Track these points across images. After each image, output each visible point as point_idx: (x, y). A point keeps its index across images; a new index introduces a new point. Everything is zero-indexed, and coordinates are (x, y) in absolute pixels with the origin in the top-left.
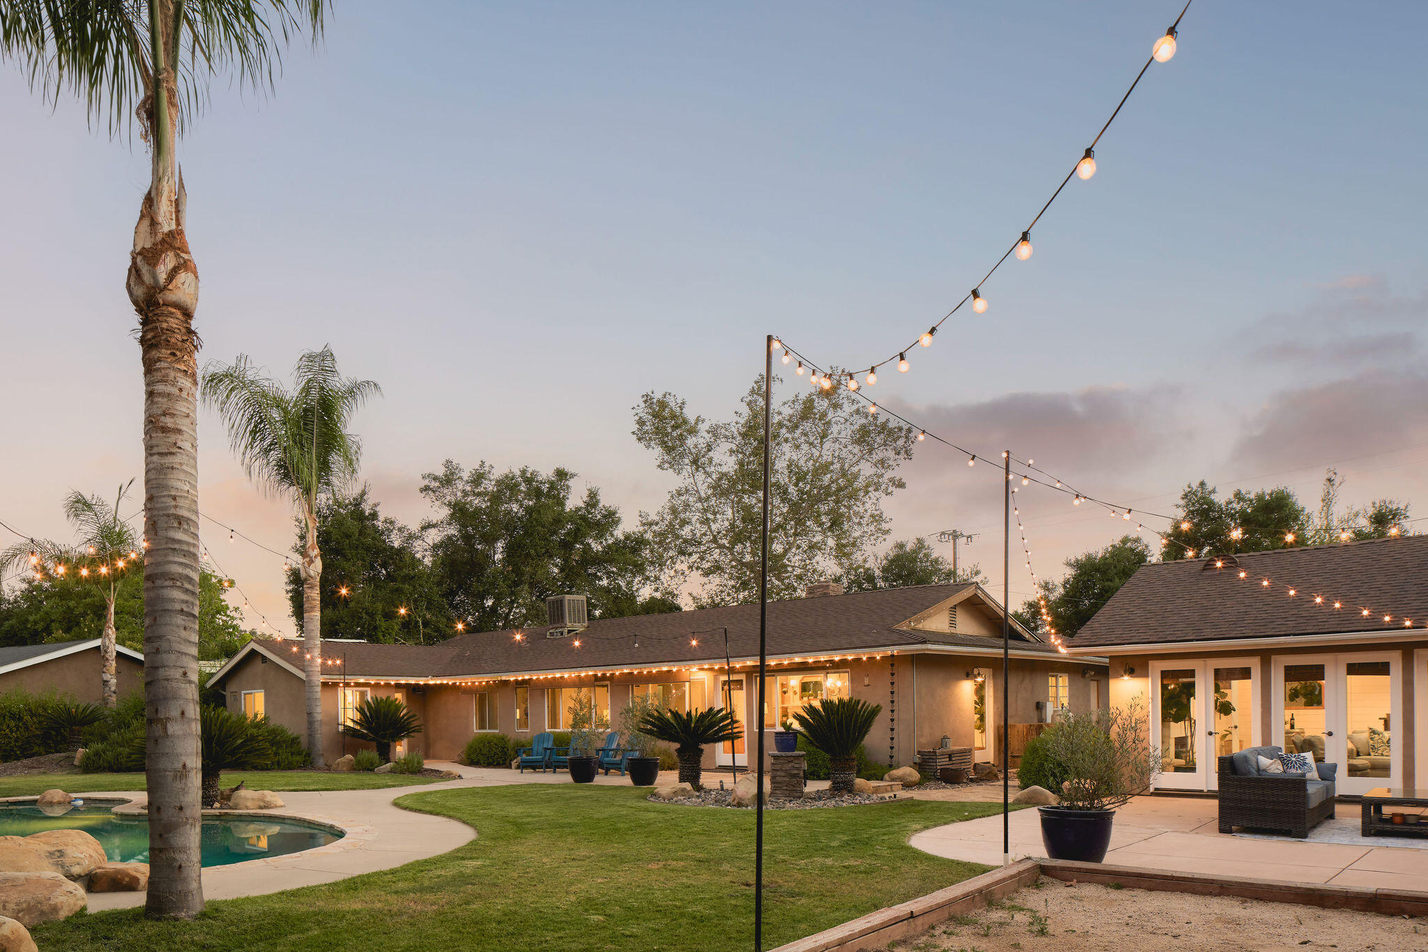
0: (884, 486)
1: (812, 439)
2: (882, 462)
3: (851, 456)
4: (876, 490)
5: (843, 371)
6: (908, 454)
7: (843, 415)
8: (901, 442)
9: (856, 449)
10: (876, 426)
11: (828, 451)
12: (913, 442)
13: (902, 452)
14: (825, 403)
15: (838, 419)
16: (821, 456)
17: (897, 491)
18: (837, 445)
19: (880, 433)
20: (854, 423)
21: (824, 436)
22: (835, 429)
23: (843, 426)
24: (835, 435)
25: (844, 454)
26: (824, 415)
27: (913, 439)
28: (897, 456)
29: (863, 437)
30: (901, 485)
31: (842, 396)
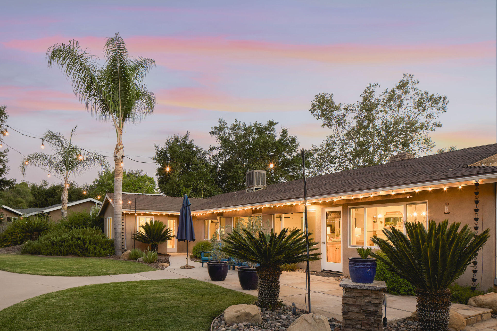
0: (430, 127)
1: (393, 108)
2: (430, 116)
3: (413, 114)
4: (427, 129)
5: (410, 75)
6: (444, 109)
7: (410, 96)
8: (440, 105)
9: (416, 111)
10: (427, 98)
11: (402, 113)
12: (447, 104)
13: (441, 109)
14: (401, 91)
15: (407, 98)
16: (398, 115)
17: (437, 129)
18: (406, 110)
19: (429, 101)
20: (415, 99)
21: (399, 106)
22: (405, 102)
23: (409, 101)
24: (405, 105)
25: (410, 113)
26: (399, 97)
27: (447, 102)
28: (438, 111)
29: (420, 105)
30: (440, 126)
31: (409, 88)
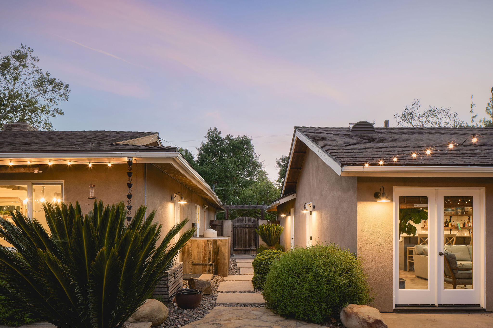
0: (51, 112)
1: (8, 78)
2: (51, 100)
3: (33, 93)
4: (47, 113)
5: (29, 48)
6: (66, 97)
7: (28, 71)
8: (62, 91)
9: (36, 90)
10: (48, 80)
11: (18, 86)
12: (69, 93)
13: (63, 96)
14: (17, 63)
15: (25, 73)
16: (14, 88)
17: (58, 116)
18: (24, 86)
19: (50, 84)
20: (34, 77)
21: (16, 79)
22: (23, 77)
23: (28, 77)
24: (23, 80)
25: (28, 91)
26: (16, 69)
27: (69, 91)
28: (60, 98)
29: (40, 84)
30: (61, 113)
31: (27, 62)
